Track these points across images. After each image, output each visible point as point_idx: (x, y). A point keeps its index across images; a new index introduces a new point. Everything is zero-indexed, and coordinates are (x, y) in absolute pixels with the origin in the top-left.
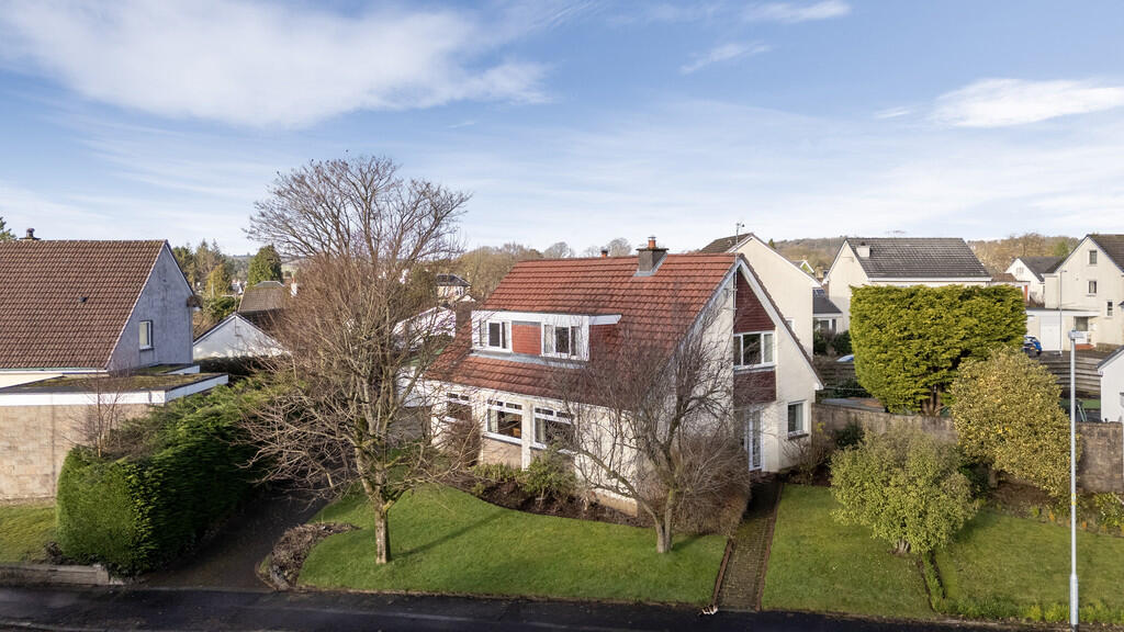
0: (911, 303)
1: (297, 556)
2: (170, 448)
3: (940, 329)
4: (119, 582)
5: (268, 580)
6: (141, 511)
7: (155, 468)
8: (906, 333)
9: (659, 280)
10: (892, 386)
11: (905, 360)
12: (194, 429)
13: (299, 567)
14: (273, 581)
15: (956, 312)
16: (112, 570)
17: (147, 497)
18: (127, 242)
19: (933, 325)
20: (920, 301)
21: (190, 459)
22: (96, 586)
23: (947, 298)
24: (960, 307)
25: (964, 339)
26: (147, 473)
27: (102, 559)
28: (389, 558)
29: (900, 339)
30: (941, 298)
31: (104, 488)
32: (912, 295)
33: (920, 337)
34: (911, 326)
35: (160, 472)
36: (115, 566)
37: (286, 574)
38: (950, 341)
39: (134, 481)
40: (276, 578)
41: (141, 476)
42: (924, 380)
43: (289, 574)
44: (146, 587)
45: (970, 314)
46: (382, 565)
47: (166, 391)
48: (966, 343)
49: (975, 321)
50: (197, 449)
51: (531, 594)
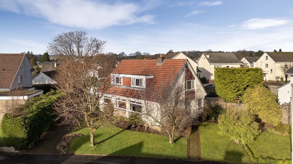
0: (233, 73)
1: (68, 144)
2: (32, 113)
3: (241, 80)
4: (18, 152)
5: (60, 151)
6: (24, 132)
7: (29, 119)
8: (232, 81)
9: (164, 66)
10: (228, 95)
11: (231, 88)
12: (38, 108)
13: (69, 147)
14: (62, 151)
15: (246, 75)
16: (16, 148)
17: (26, 128)
18: (15, 54)
19: (239, 79)
20: (236, 72)
21: (37, 116)
22: (11, 153)
23: (243, 71)
24: (246, 74)
25: (248, 82)
26: (26, 121)
27: (13, 145)
28: (94, 145)
29: (230, 82)
30: (241, 71)
31: (14, 125)
32: (233, 71)
33: (235, 82)
34: (233, 79)
35: (29, 121)
36: (17, 147)
37: (65, 149)
38: (244, 83)
39: (22, 124)
40: (63, 151)
41: (24, 122)
42: (236, 93)
43: (67, 149)
44: (26, 153)
45: (249, 76)
46: (92, 147)
47: (28, 96)
48: (248, 83)
49: (251, 78)
50: (39, 113)
51: (136, 156)
